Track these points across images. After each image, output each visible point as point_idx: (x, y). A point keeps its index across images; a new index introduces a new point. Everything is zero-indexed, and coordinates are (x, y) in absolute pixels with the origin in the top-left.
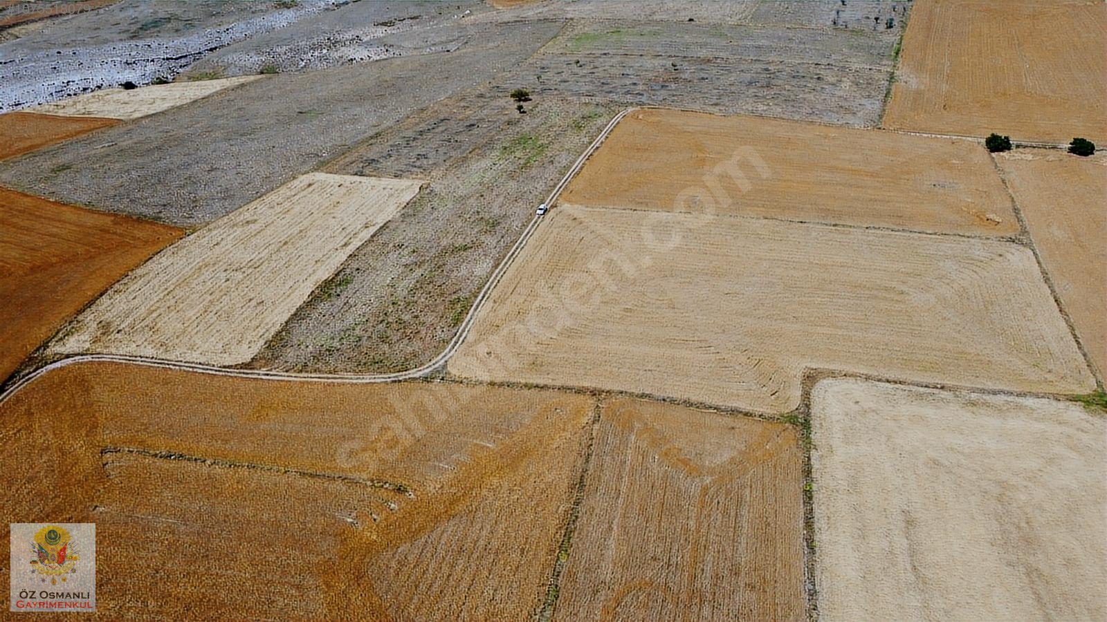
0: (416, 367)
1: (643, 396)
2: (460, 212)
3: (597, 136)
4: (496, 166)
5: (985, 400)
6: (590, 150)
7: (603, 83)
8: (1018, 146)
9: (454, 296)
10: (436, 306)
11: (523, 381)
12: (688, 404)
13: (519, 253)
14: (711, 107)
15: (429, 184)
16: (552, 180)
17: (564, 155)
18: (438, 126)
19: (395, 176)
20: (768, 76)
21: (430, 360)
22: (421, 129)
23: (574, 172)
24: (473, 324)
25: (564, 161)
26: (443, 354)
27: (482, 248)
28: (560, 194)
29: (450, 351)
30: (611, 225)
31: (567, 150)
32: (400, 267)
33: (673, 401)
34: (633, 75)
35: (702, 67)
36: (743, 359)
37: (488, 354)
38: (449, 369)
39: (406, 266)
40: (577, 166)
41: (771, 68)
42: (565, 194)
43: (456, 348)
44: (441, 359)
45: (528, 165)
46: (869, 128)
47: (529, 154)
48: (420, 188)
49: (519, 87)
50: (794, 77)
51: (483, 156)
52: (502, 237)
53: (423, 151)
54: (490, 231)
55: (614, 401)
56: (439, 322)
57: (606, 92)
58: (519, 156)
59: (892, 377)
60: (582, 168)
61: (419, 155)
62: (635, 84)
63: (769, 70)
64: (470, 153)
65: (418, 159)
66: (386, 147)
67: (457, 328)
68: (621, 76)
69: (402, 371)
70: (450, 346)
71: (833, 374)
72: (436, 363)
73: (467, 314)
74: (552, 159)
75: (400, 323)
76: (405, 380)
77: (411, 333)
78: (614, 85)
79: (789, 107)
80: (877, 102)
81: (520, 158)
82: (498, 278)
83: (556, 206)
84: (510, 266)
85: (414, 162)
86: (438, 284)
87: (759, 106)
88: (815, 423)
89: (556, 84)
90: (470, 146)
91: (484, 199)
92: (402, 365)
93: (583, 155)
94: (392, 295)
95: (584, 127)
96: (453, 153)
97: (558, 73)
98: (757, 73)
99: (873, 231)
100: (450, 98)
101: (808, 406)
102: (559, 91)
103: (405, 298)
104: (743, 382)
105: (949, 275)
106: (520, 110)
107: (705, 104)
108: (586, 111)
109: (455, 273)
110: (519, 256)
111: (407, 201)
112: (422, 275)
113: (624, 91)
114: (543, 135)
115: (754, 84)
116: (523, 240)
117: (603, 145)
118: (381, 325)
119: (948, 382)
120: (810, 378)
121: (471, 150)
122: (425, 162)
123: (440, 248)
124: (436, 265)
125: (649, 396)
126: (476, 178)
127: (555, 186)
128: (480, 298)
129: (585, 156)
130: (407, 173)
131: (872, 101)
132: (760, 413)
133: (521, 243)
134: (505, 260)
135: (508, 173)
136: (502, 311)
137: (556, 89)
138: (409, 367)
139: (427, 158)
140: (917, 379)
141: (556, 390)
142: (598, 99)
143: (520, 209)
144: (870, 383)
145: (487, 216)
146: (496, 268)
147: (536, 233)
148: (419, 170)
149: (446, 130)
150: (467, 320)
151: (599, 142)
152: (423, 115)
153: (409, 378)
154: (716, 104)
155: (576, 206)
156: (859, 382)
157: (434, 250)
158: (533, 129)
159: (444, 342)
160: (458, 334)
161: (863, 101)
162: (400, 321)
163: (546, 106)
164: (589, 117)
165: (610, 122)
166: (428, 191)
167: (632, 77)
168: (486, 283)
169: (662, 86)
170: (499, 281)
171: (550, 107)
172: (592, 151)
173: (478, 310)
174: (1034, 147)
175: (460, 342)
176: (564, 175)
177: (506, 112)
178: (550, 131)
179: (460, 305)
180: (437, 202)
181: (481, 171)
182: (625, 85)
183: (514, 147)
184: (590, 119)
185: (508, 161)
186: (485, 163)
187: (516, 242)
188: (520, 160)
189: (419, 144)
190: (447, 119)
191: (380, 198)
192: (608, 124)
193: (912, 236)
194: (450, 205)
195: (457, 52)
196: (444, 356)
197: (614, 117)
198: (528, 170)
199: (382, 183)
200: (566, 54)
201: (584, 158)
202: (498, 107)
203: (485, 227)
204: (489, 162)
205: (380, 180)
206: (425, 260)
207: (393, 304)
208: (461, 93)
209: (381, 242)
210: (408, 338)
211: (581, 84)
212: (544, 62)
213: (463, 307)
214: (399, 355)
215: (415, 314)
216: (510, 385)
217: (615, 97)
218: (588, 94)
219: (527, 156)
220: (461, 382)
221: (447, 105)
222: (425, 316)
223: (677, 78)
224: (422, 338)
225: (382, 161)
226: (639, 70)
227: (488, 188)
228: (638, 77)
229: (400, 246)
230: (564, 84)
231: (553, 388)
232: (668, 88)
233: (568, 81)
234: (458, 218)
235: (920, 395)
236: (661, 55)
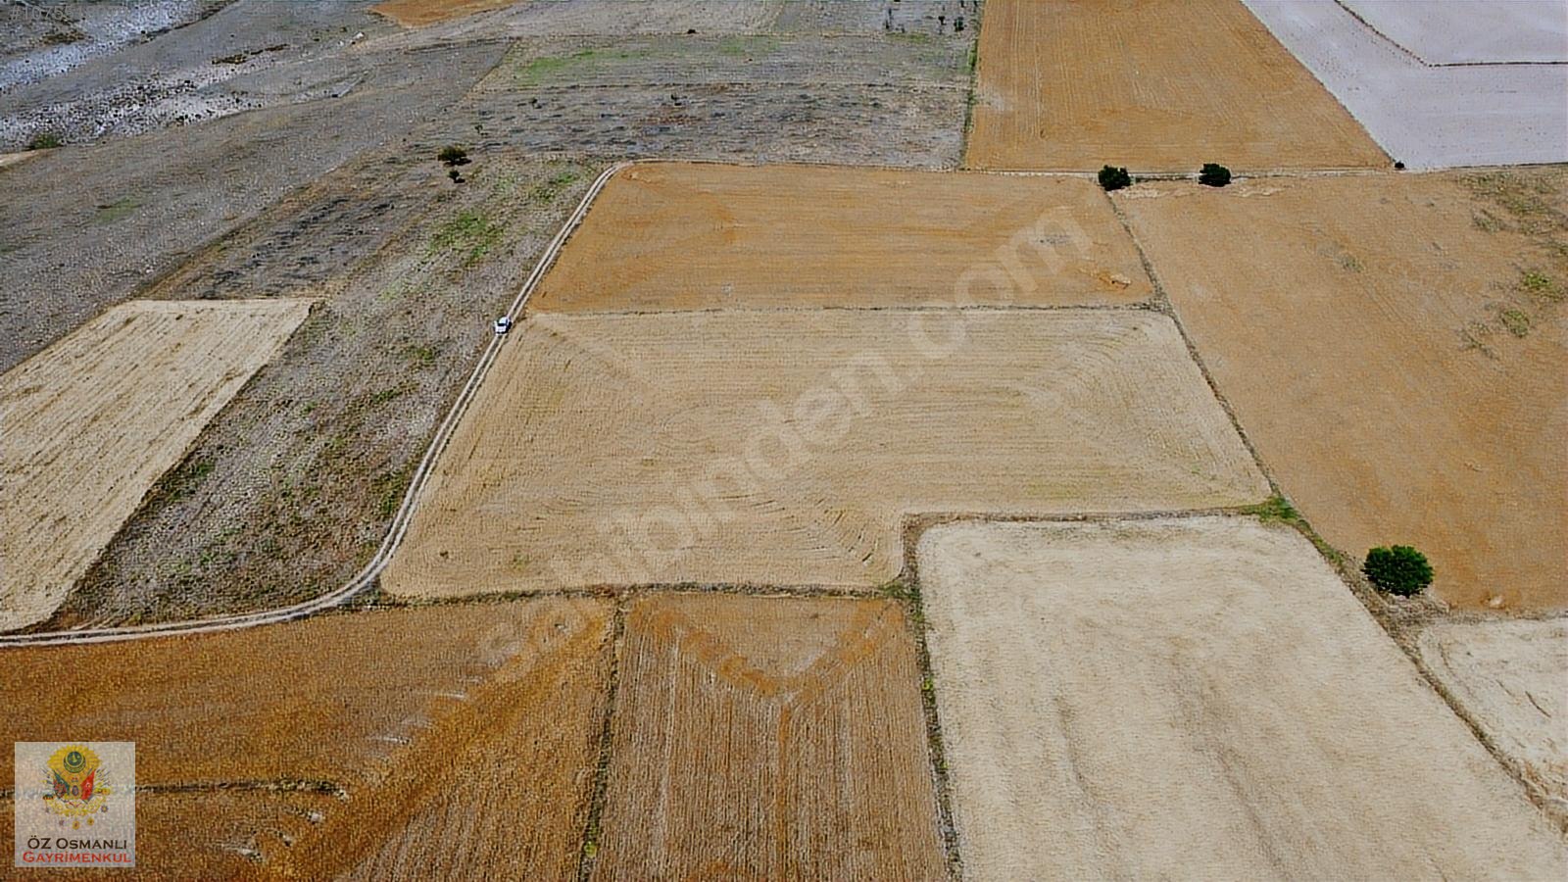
0: (330, 591)
1: (683, 587)
2: (377, 341)
3: (574, 209)
4: (427, 266)
5: (1139, 528)
6: (565, 231)
7: (574, 130)
8: (1138, 180)
9: (380, 473)
10: (353, 490)
11: (502, 590)
12: (749, 589)
13: (475, 395)
14: (734, 155)
15: (324, 302)
16: (513, 279)
17: (528, 239)
18: (330, 212)
19: (268, 295)
20: (807, 105)
21: (352, 577)
22: (302, 219)
23: (546, 265)
24: (414, 512)
25: (530, 250)
26: (372, 565)
27: (418, 392)
28: (528, 300)
29: (383, 558)
30: (609, 339)
31: (531, 232)
32: (288, 437)
33: (727, 588)
34: (618, 115)
35: (716, 98)
36: (818, 513)
37: (442, 555)
38: (383, 586)
39: (299, 433)
40: (549, 256)
41: (810, 94)
42: (535, 299)
43: (391, 551)
44: (370, 572)
45: (476, 259)
46: (949, 170)
47: (476, 244)
48: (310, 310)
49: (450, 143)
50: (842, 105)
51: (405, 252)
52: (447, 373)
53: (310, 252)
54: (426, 366)
55: (642, 600)
56: (361, 515)
57: (583, 143)
58: (460, 248)
59: (1019, 512)
60: (556, 259)
61: (302, 259)
62: (622, 128)
63: (807, 98)
64: (384, 248)
65: (303, 264)
66: (249, 251)
67: (391, 520)
68: (600, 117)
69: (309, 600)
70: (382, 551)
71: (942, 519)
72: (363, 579)
73: (404, 496)
74: (510, 248)
75: (299, 525)
76: (315, 614)
77: (318, 537)
78: (591, 132)
79: (841, 148)
80: (956, 133)
81: (461, 251)
82: (447, 437)
83: (524, 318)
84: (463, 415)
85: (297, 270)
86: (353, 455)
87: (799, 149)
88: (926, 591)
89: (506, 136)
90: (382, 238)
91: (413, 317)
92: (308, 590)
93: (557, 239)
94: (281, 481)
95: (554, 197)
96: (358, 252)
97: (507, 119)
98: (791, 103)
100: (344, 167)
101: (913, 569)
102: (510, 145)
103: (302, 484)
104: (823, 547)
105: (1075, 362)
106: (454, 179)
107: (724, 151)
108: (554, 172)
109: (379, 436)
110: (475, 399)
111: (291, 332)
112: (326, 445)
113: (607, 139)
114: (493, 212)
115: (789, 119)
116: (479, 374)
117: (585, 221)
118: (268, 531)
119: (1091, 510)
120: (913, 529)
121: (384, 244)
122: (314, 268)
123: (351, 399)
124: (347, 426)
125: (691, 586)
126: (396, 287)
127: (519, 288)
128: (421, 470)
129: (561, 238)
130: (286, 288)
131: (948, 132)
132: (851, 589)
133: (476, 379)
134: (455, 408)
135: (446, 274)
136: (458, 487)
137: (506, 143)
138: (319, 592)
139: (316, 262)
140: (1052, 511)
141: (553, 596)
142: (570, 154)
143: (470, 327)
144: (991, 525)
145: (419, 344)
146: (442, 421)
147: (497, 362)
148: (305, 282)
149: (342, 217)
150: (404, 506)
151: (578, 218)
152: (305, 196)
153: (322, 610)
154: (741, 151)
155: (555, 315)
156: (977, 525)
157: (341, 404)
158: (478, 205)
159: (371, 545)
160: (393, 530)
161: (938, 133)
162: (298, 522)
163: (493, 168)
164: (560, 181)
165: (591, 186)
166: (323, 312)
167: (616, 118)
168: (429, 446)
169: (662, 129)
170: (448, 440)
171: (500, 170)
172: (569, 230)
173: (420, 489)
174: (1158, 180)
175: (397, 542)
176: (531, 270)
177: (435, 183)
178: (504, 207)
179: (390, 484)
180: (339, 328)
181: (404, 275)
182: (608, 131)
183: (452, 235)
184: (561, 183)
185: (444, 256)
186: (408, 262)
187: (469, 378)
188: (462, 254)
189: (302, 242)
190: (343, 200)
191: (246, 331)
192: (589, 190)
193: (1021, 313)
194: (360, 331)
195: (349, 97)
196: (375, 567)
197: (596, 179)
198: (476, 268)
199: (247, 307)
200: (515, 90)
201: (558, 242)
202: (421, 176)
203: (418, 361)
204: (414, 261)
205: (245, 303)
206: (328, 421)
207: (284, 495)
208: (361, 158)
209: (255, 400)
210: (313, 546)
211: (543, 133)
212: (484, 104)
213: (396, 487)
214: (302, 575)
215: (322, 507)
216: (482, 598)
217: (595, 149)
218: (554, 147)
219: (473, 247)
220: (406, 605)
221: (341, 179)
222: (336, 508)
223: (681, 116)
224: (335, 544)
225: (244, 273)
226: (625, 108)
227: (417, 301)
228: (625, 118)
229: (287, 403)
230: (518, 134)
231: (548, 595)
232: (671, 131)
233: (523, 130)
234: (375, 351)
235: (1059, 533)
236: (655, 85)
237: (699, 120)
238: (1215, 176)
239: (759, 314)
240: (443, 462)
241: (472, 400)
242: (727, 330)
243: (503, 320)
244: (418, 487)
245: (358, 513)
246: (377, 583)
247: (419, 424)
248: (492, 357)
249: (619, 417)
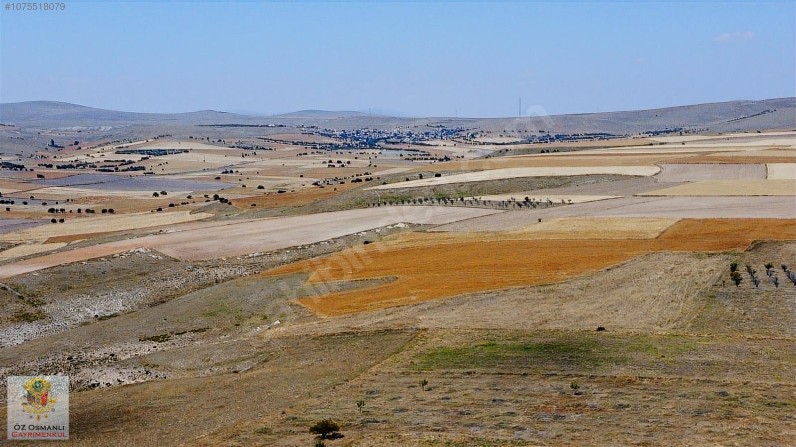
7: (461, 413)
20: (727, 402)
34: (511, 400)
35: (621, 390)
41: (731, 392)
50: (769, 404)
57: (466, 426)
62: (513, 414)
63: (727, 395)
68: (491, 402)
78: (478, 416)
89: (387, 415)
97: (393, 399)
98: (708, 399)
102: (389, 423)
115: (705, 415)
137: (385, 421)
167: (509, 403)
169: (556, 417)
182: (497, 416)
195: (249, 373)
200: (409, 373)
211: (426, 414)
212: (374, 384)
218: (434, 428)
223: (580, 405)
226: (520, 395)
228: (518, 404)
230: (400, 414)
232: (567, 420)
233: (406, 410)
236: (555, 375)
237: (600, 410)
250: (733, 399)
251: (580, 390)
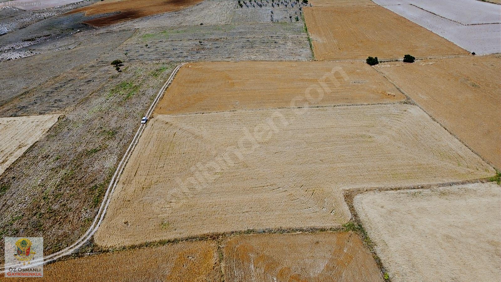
0: (67, 246)
1: (249, 232)
2: (88, 129)
3: (168, 78)
4: (109, 101)
5: (448, 190)
6: (165, 85)
7: (163, 54)
8: (381, 62)
9: (92, 185)
10: (79, 194)
11: (158, 240)
12: (281, 231)
13: (134, 149)
14: (227, 59)
15: (65, 115)
16: (146, 103)
17: (151, 89)
18: (67, 84)
19: (40, 114)
20: (250, 43)
21: (79, 238)
22: (56, 87)
23: (159, 98)
24: (110, 202)
25: (152, 93)
26: (89, 230)
27: (108, 149)
28: (153, 110)
29: (95, 227)
30: (191, 123)
31: (152, 87)
32: (47, 171)
33: (270, 231)
35: (215, 42)
36: (303, 192)
37: (125, 223)
38: (96, 242)
39: (52, 169)
40: (160, 95)
41: (250, 40)
42: (157, 110)
43: (99, 223)
44: (88, 235)
45: (130, 97)
46: (310, 61)
48: (58, 119)
49: (115, 60)
50: (263, 43)
51: (99, 96)
52: (121, 140)
53: (59, 98)
54: (111, 138)
55: (229, 240)
56: (83, 206)
57: (167, 58)
58: (122, 93)
59: (393, 187)
60: (163, 95)
61: (56, 100)
62: (182, 53)
63: (250, 41)
64: (90, 95)
65: (55, 102)
66: (33, 98)
67: (98, 207)
68: (173, 50)
69: (56, 252)
70: (94, 223)
71: (359, 191)
72: (85, 238)
73: (104, 196)
74: (143, 92)
75: (51, 213)
76: (60, 259)
77: (61, 218)
78: (170, 54)
79: (267, 55)
80: (308, 50)
81: (123, 94)
82: (123, 167)
83: (153, 117)
84: (130, 157)
85: (53, 104)
86: (79, 178)
87: (251, 56)
88: (366, 226)
89: (137, 57)
90: (89, 91)
92: (56, 247)
93: (162, 88)
94: (43, 192)
95: (159, 75)
96: (79, 97)
97: (137, 52)
98: (244, 43)
99: (338, 107)
100: (73, 69)
101: (356, 215)
102: (139, 59)
103: (53, 193)
104: (309, 208)
105: (387, 124)
106: (118, 71)
107: (223, 58)
108: (158, 67)
109: (91, 169)
111: (50, 128)
112: (65, 174)
113: (176, 56)
114: (135, 81)
115: (245, 47)
116: (135, 140)
117: (173, 82)
118: (35, 217)
119: (425, 183)
120: (349, 197)
121: (90, 93)
122: (60, 103)
123: (77, 153)
124: (75, 165)
125: (252, 231)
126: (96, 109)
127: (149, 107)
128: (112, 183)
129: (164, 88)
130: (48, 111)
131: (305, 49)
132: (330, 227)
133: (134, 142)
134: (125, 155)
135: (117, 103)
136: (131, 189)
137: (137, 59)
138: (61, 247)
139: (61, 101)
140: (407, 185)
141: (184, 241)
142: (163, 61)
143: (130, 122)
144: (383, 193)
145: (107, 129)
146: (120, 161)
147: (143, 134)
148: (56, 109)
149: (72, 85)
150: (104, 200)
151: (170, 81)
152: (57, 79)
153: (63, 257)
154: (229, 58)
155: (166, 116)
156: (376, 193)
157: (72, 156)
158: (128, 79)
159: (88, 220)
160: (99, 212)
161: (301, 50)
162: (51, 211)
163: (133, 67)
165: (173, 71)
166: (64, 119)
167: (179, 50)
168: (114, 172)
169: (197, 52)
170: (124, 169)
171: (136, 67)
172: (167, 86)
173: (112, 192)
174: (388, 62)
175: (101, 218)
176: (153, 100)
177: (110, 72)
178: (139, 79)
179: (97, 190)
180: (72, 125)
181: (99, 104)
182: (177, 54)
183: (118, 89)
184: (161, 70)
185: (116, 97)
186: (100, 100)
187: (131, 142)
188: (123, 96)
189: (55, 94)
190: (73, 80)
191: (29, 128)
192: (172, 72)
193: (358, 107)
194: (81, 126)
195: (75, 49)
196: (91, 232)
197: (175, 69)
198: (130, 100)
199: (31, 119)
200: (139, 43)
201: (163, 90)
202: (104, 70)
203: (108, 136)
204: (103, 99)
205: (29, 117)
206: (66, 163)
207: (44, 198)
208: (80, 66)
209: (32, 156)
210: (58, 223)
211: (151, 55)
212: (127, 48)
213: (100, 191)
214: (52, 239)
215: (63, 203)
216: (147, 245)
217: (173, 59)
218: (156, 59)
219: (128, 93)
220: (108, 251)
221: (72, 73)
222: (71, 203)
223: (204, 48)
224: (70, 221)
225: (30, 107)
226: (182, 47)
227: (105, 113)
228: (182, 49)
229: (47, 157)
230: (141, 56)
231: (182, 241)
232: (201, 53)
233: (144, 55)
234: (88, 133)
235: (414, 194)
236: (192, 39)
237: (211, 49)
238: (409, 59)
239: (252, 111)
240: (123, 178)
241: (133, 151)
242: (240, 118)
243: (144, 118)
244: (111, 191)
245: (82, 205)
246: (92, 240)
247: (109, 163)
248: (141, 133)
249: (201, 154)
250: (252, 42)
251: (202, 44)
